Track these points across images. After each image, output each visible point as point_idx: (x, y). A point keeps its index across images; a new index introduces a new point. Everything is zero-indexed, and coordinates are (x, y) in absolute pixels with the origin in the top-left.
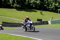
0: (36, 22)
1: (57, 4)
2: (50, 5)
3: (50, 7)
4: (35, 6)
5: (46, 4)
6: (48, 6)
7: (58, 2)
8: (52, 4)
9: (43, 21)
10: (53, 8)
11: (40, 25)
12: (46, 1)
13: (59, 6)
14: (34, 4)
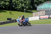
0: (6, 21)
1: (23, 5)
2: (18, 6)
3: (18, 7)
4: (5, 7)
5: (14, 5)
6: (16, 6)
7: (24, 3)
8: (19, 5)
9: (12, 20)
10: (20, 8)
11: (10, 23)
12: (13, 3)
13: (25, 7)
14: (4, 5)
